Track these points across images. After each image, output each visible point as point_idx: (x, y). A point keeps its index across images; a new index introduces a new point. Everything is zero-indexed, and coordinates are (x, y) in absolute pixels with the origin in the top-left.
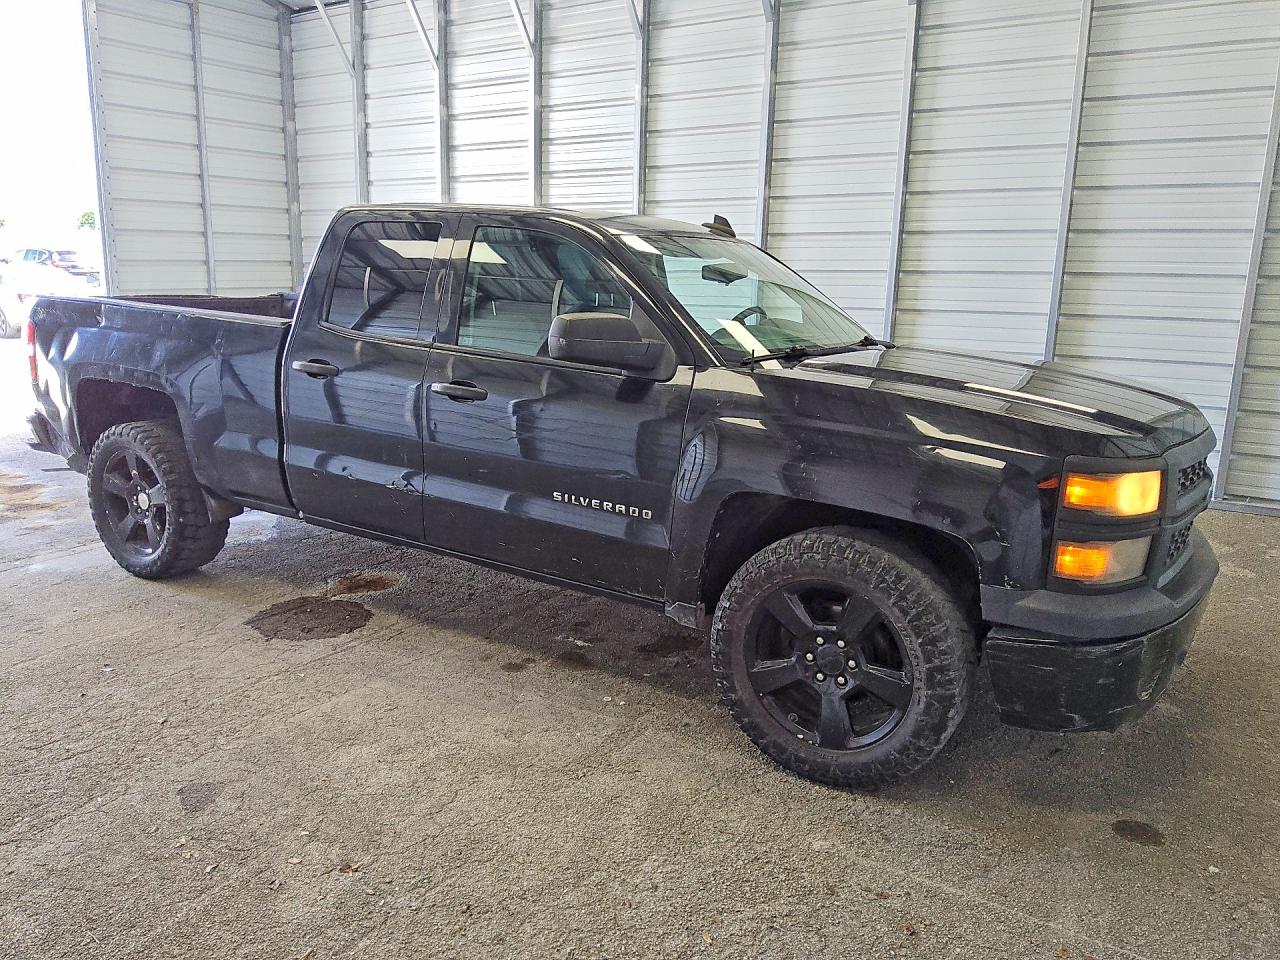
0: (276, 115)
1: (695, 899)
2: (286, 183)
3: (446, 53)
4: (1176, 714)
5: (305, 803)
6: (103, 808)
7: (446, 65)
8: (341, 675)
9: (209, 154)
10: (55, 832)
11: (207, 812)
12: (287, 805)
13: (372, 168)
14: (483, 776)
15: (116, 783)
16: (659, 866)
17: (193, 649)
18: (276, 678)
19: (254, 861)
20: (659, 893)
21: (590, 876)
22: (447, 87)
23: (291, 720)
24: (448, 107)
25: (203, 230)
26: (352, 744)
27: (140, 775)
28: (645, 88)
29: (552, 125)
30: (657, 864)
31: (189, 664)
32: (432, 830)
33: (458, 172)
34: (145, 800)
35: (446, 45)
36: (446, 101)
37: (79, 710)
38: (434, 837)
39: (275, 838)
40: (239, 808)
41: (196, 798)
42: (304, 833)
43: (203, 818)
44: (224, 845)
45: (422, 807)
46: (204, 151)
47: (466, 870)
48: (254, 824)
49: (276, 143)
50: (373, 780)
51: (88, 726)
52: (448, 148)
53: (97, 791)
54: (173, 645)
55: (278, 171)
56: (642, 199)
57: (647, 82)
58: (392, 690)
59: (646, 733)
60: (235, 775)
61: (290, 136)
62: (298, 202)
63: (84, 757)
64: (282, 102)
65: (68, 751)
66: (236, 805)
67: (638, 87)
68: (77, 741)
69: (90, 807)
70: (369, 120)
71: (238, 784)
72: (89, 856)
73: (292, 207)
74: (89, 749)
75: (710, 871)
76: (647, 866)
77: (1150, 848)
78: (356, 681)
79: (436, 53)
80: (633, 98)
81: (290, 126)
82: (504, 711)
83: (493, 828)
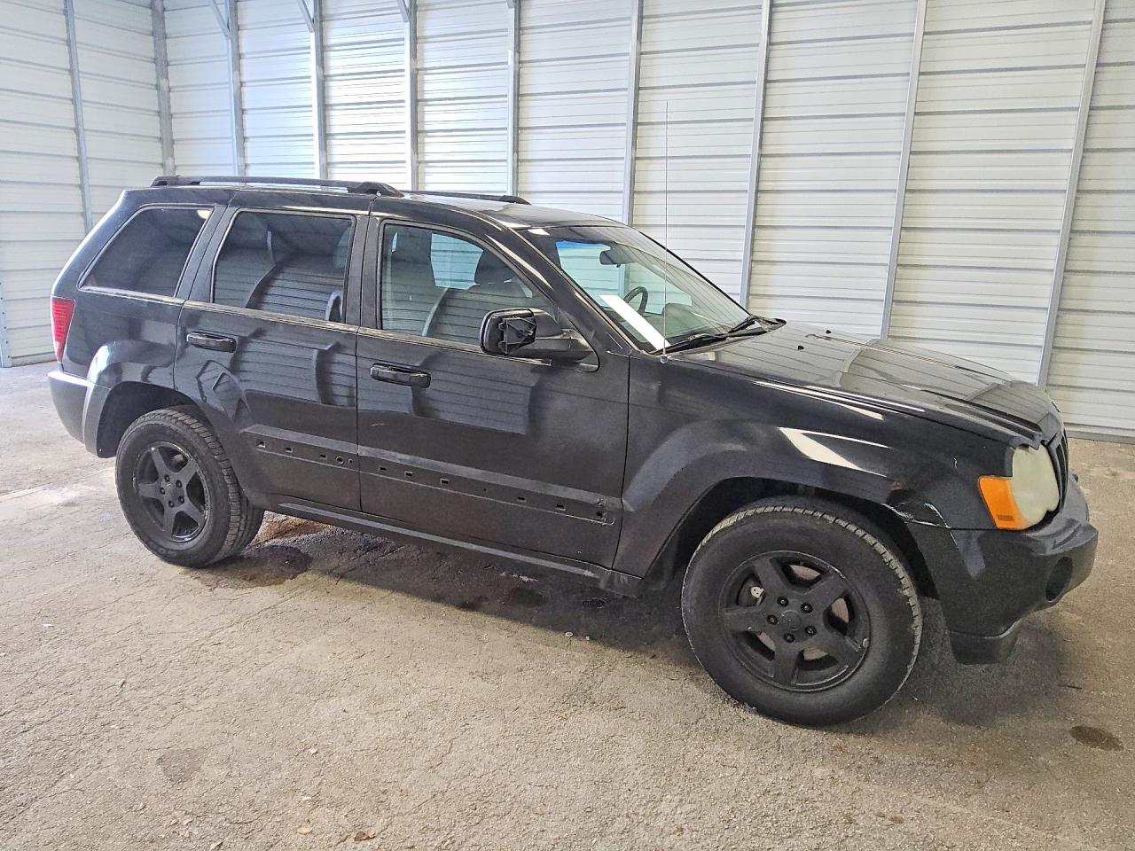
0: (149, 73)
1: (724, 839)
2: (160, 138)
3: (321, 15)
4: (1079, 621)
5: (297, 765)
6: (79, 786)
7: (321, 29)
8: (297, 624)
9: (84, 109)
10: (29, 817)
11: (194, 782)
12: (279, 768)
13: (247, 124)
14: (472, 722)
15: (86, 756)
16: (676, 807)
17: (134, 604)
18: (231, 630)
19: (261, 834)
20: (686, 835)
21: (613, 824)
22: (322, 49)
23: (258, 674)
24: (323, 68)
25: (79, 183)
26: (329, 697)
27: (110, 746)
28: (517, 55)
29: (427, 87)
30: (674, 804)
31: (135, 619)
32: (439, 785)
33: (334, 130)
34: (123, 773)
35: (321, 8)
36: (321, 62)
37: (26, 676)
38: (443, 793)
39: (276, 806)
40: (229, 776)
41: (179, 768)
42: (305, 798)
43: (192, 789)
44: (223, 818)
45: (421, 760)
46: (79, 106)
47: (486, 827)
48: (249, 792)
49: (151, 100)
50: (361, 734)
51: (41, 693)
52: (324, 107)
53: (67, 768)
54: (113, 599)
55: (153, 126)
56: (516, 158)
57: (519, 49)
58: (353, 636)
59: (619, 667)
60: (215, 739)
61: (163, 94)
62: (173, 156)
63: (43, 728)
64: (155, 61)
65: (24, 723)
66: (223, 773)
67: (511, 53)
68: (31, 710)
69: (62, 785)
70: (244, 78)
71: (220, 749)
72: (76, 843)
73: (167, 161)
74: (46, 719)
75: (727, 808)
76: (664, 807)
77: (1113, 753)
78: (315, 628)
79: (312, 16)
80: (507, 63)
81: (163, 83)
82: (473, 652)
83: (500, 779)
